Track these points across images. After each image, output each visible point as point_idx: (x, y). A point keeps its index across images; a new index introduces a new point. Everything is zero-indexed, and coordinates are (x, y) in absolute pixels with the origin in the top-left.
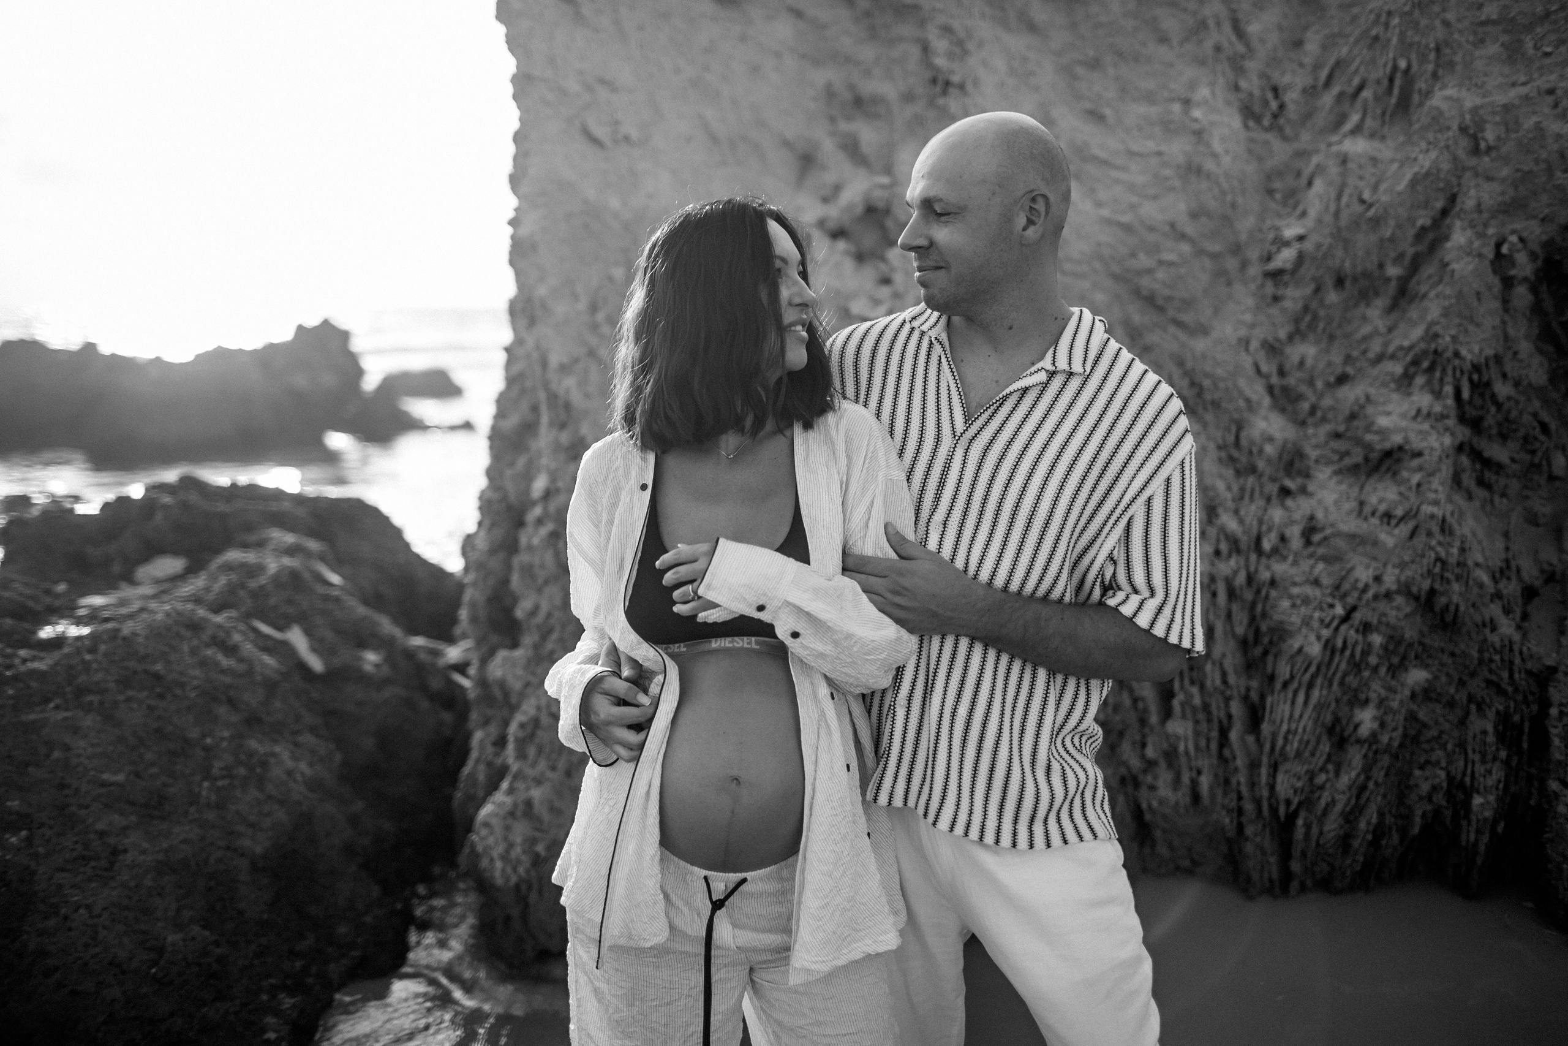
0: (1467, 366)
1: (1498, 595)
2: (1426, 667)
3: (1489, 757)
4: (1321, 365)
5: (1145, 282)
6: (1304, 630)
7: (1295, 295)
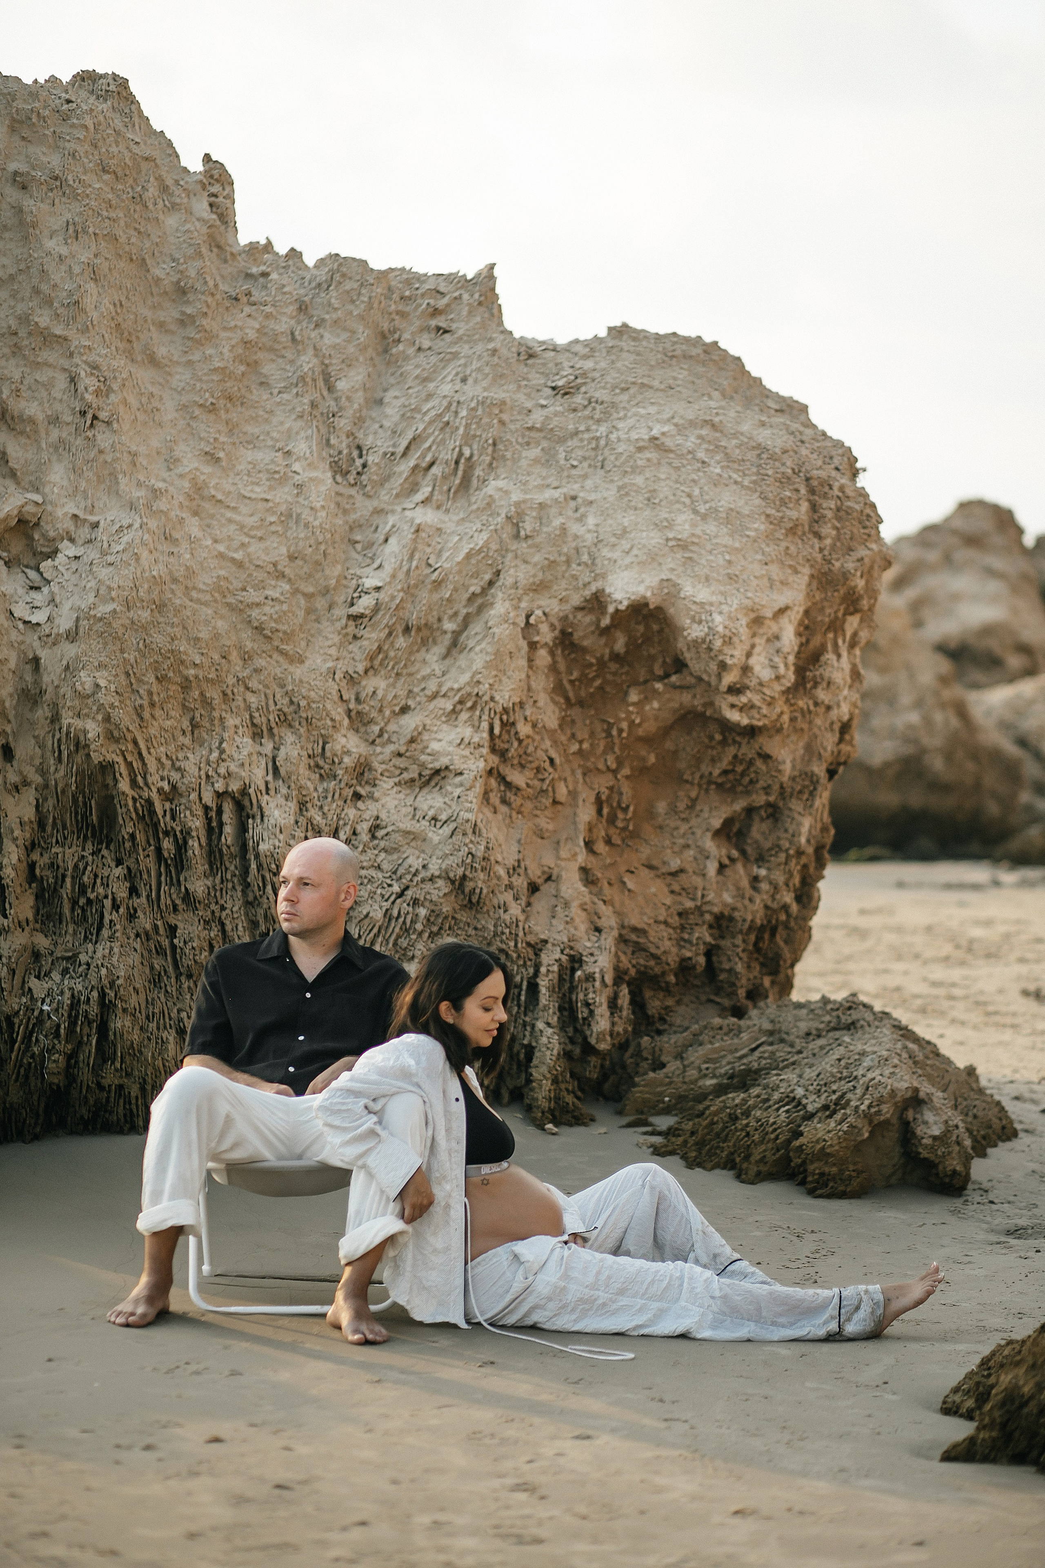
0: (499, 709)
1: (510, 886)
4: (390, 697)
5: (255, 613)
6: (370, 901)
7: (372, 637)
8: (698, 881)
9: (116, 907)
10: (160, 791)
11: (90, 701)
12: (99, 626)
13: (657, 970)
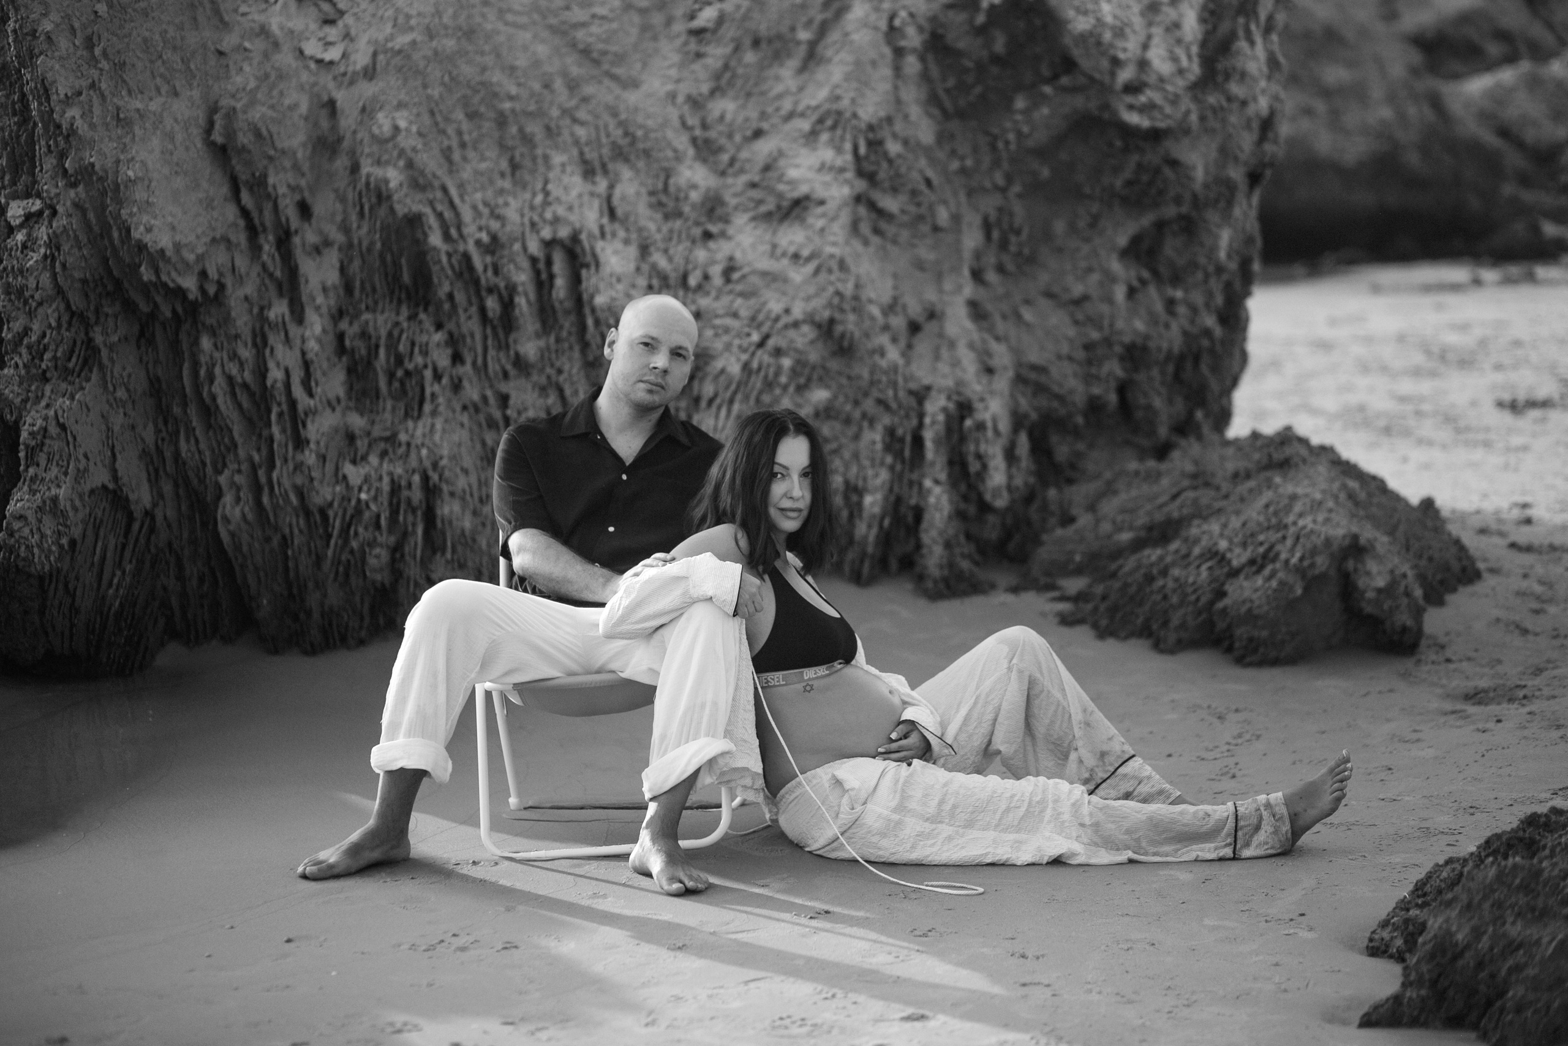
0: (863, 126)
1: (886, 328)
2: (827, 387)
3: (878, 461)
4: (740, 119)
5: (580, 34)
6: (726, 354)
7: (716, 53)
8: (1105, 308)
9: (437, 377)
10: (478, 243)
11: (390, 145)
12: (397, 61)
13: (1063, 412)
